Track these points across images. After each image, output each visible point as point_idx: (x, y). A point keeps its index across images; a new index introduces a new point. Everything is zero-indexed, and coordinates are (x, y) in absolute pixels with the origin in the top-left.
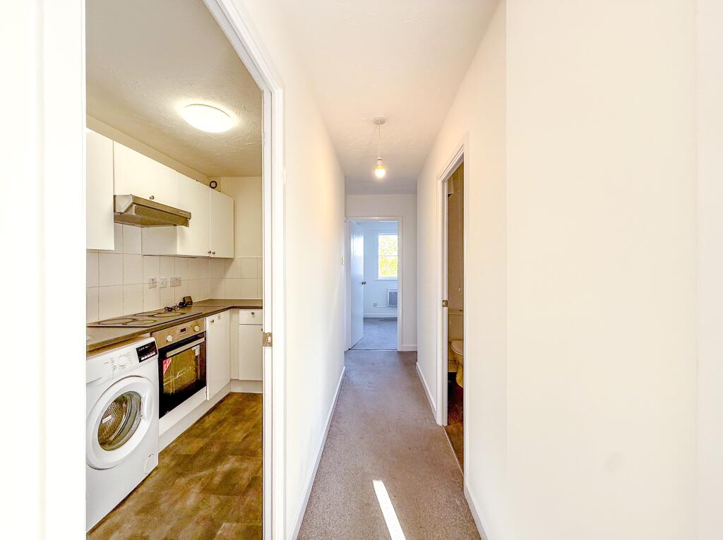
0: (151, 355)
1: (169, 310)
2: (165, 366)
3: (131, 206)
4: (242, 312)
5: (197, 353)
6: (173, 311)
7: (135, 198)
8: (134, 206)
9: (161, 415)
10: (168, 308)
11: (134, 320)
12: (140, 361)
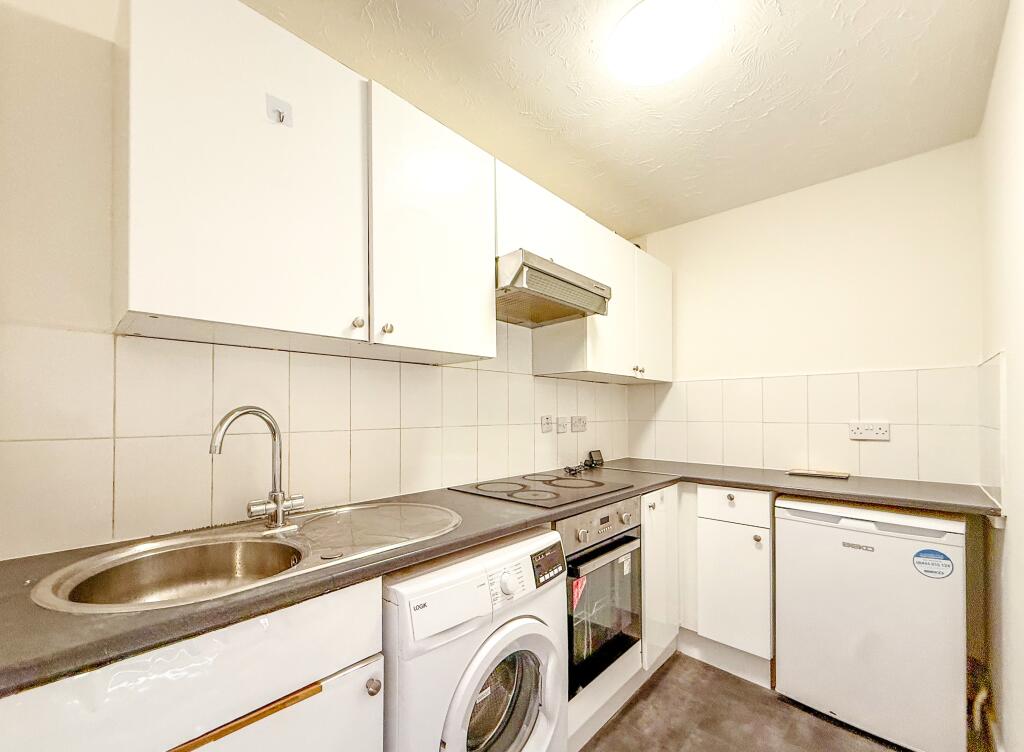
0: (556, 571)
1: (572, 472)
2: (575, 594)
3: (520, 271)
4: (703, 491)
5: (627, 570)
6: (578, 476)
7: (526, 254)
8: (526, 269)
9: (572, 694)
10: (571, 470)
11: (524, 488)
12: (538, 584)
